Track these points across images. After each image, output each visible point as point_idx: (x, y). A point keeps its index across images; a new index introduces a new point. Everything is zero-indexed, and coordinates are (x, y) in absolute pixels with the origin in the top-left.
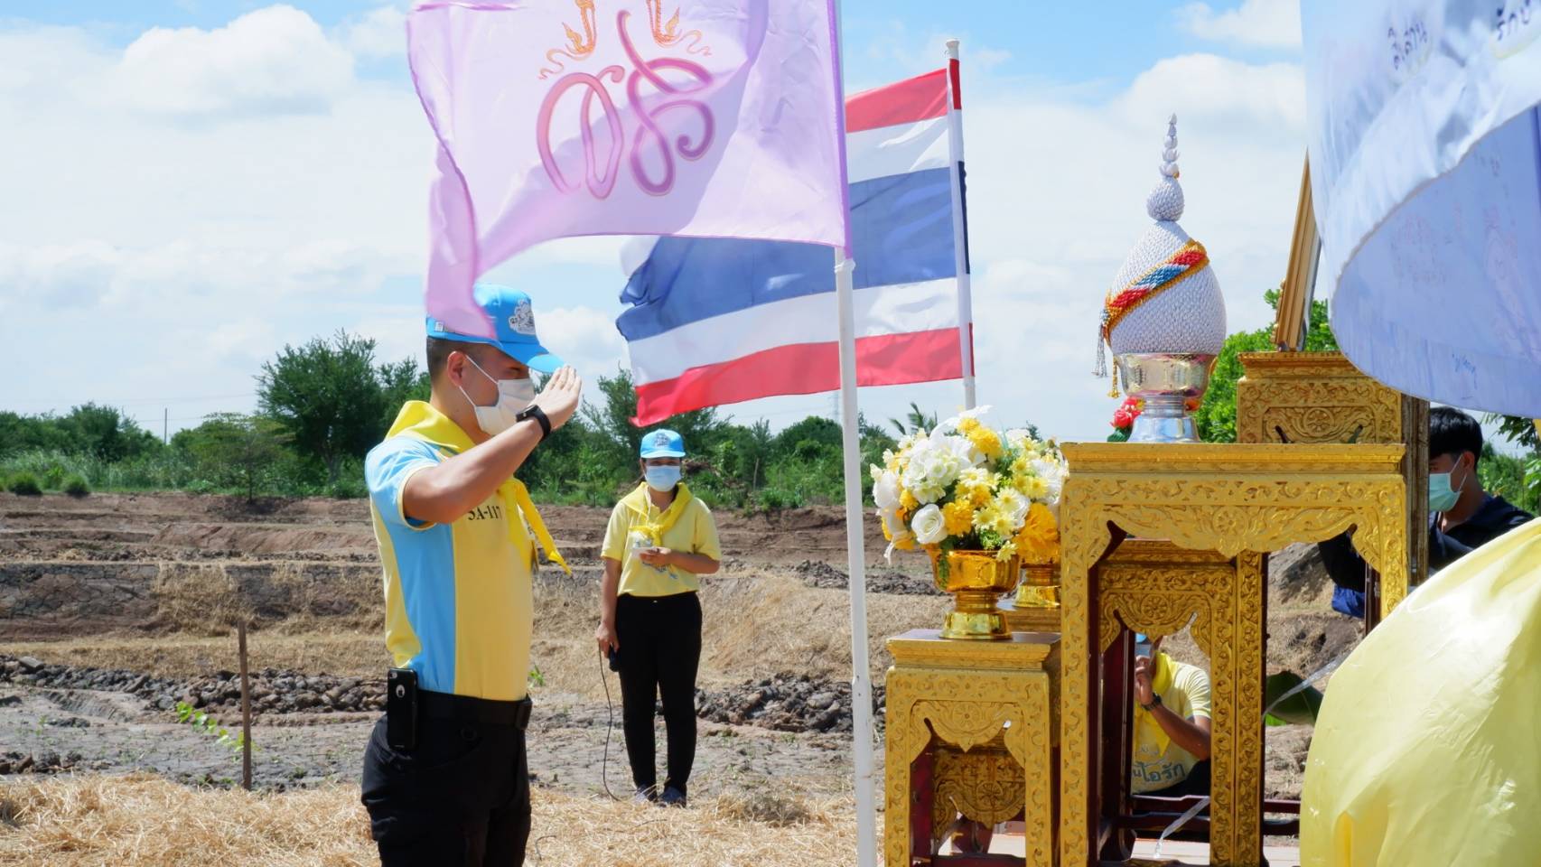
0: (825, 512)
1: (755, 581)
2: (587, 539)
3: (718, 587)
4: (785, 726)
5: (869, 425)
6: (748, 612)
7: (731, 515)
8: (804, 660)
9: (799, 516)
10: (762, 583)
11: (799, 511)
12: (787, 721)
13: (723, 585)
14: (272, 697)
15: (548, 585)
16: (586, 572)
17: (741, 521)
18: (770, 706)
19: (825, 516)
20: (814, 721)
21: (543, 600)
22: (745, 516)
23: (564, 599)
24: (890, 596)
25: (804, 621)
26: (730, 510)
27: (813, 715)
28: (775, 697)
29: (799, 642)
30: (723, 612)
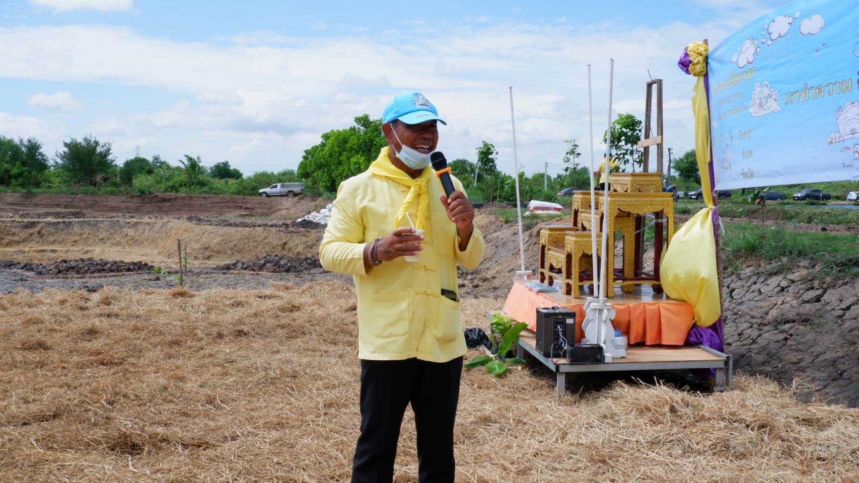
0: (163, 196)
1: (169, 223)
2: (64, 208)
3: (154, 226)
4: (275, 271)
5: (162, 160)
6: (168, 235)
7: (124, 198)
8: (201, 252)
9: (153, 197)
10: (173, 224)
11: (153, 195)
12: (275, 270)
13: (156, 225)
14: (86, 268)
15: (81, 226)
16: (97, 221)
17: (129, 200)
18: (268, 265)
19: (163, 198)
20: (283, 269)
21: (79, 232)
22: (130, 197)
23: (88, 232)
24: (231, 228)
25: (199, 238)
26: (124, 195)
27: (283, 267)
28: (269, 262)
29: (198, 246)
30: (157, 235)
